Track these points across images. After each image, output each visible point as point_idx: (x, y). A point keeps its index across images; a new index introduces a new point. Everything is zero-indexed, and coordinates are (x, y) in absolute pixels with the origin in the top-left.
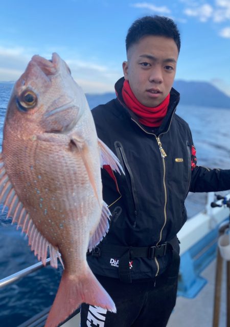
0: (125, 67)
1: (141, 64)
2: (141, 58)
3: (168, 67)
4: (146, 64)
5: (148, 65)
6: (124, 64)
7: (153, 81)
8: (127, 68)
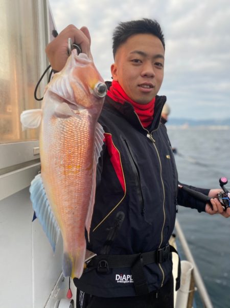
0: (114, 70)
1: (132, 61)
2: (131, 54)
3: (157, 64)
4: (136, 61)
5: (139, 62)
6: (113, 67)
7: (145, 76)
8: (116, 70)
